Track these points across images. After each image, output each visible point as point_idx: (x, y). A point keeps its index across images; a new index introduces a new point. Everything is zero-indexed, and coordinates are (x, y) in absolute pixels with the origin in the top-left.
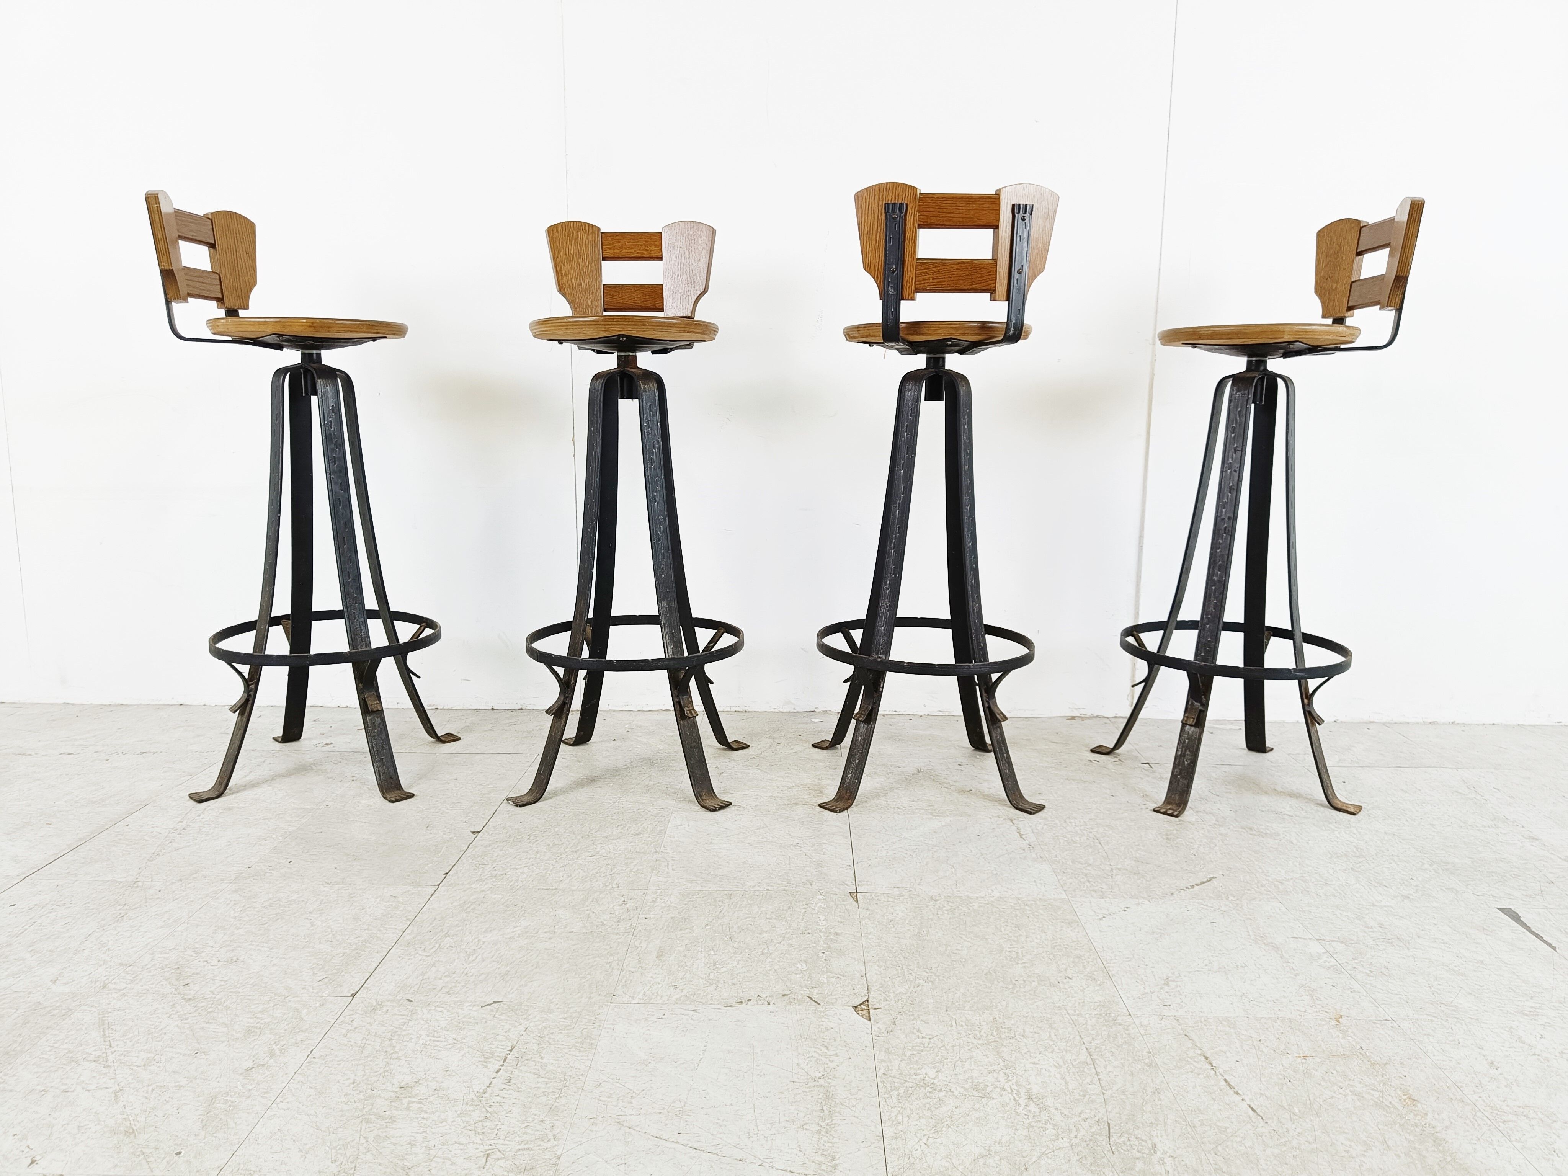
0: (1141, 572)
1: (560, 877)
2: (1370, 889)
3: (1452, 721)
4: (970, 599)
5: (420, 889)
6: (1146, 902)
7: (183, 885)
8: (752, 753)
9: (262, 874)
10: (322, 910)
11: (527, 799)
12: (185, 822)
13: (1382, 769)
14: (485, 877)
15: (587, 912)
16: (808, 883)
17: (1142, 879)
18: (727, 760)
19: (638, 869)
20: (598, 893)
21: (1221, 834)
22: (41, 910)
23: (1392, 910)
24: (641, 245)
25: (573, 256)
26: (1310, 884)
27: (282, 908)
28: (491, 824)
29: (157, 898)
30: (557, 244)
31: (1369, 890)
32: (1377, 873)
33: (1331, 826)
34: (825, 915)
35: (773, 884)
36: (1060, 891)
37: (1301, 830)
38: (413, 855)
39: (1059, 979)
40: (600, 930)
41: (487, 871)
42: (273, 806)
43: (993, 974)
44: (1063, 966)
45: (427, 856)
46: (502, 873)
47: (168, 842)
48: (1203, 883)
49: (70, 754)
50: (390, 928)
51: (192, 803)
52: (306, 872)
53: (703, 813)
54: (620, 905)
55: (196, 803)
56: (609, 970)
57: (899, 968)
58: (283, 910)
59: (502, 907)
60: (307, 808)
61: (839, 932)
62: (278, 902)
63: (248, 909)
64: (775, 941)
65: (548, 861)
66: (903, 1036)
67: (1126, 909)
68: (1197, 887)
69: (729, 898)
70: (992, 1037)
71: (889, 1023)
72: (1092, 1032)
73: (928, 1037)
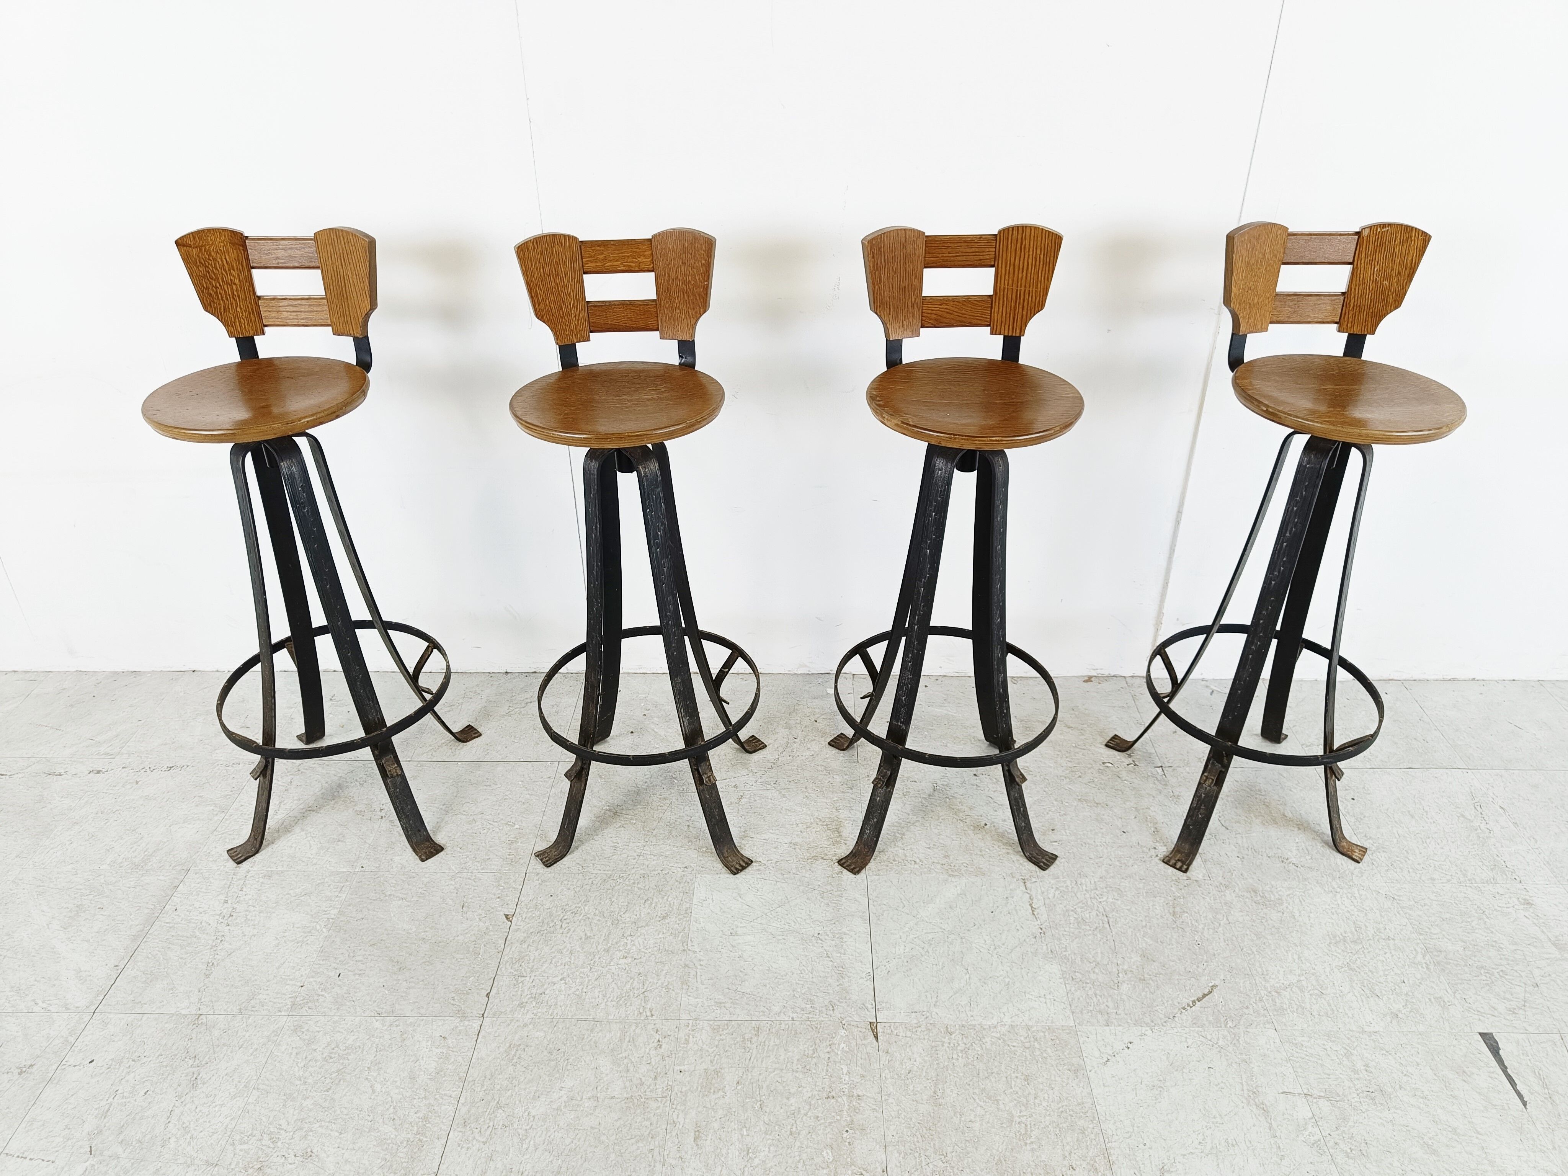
0: (1175, 546)
1: (595, 998)
2: (1363, 1001)
3: (1471, 677)
4: (995, 673)
5: (467, 1023)
6: (1149, 1032)
7: (245, 1020)
8: (769, 757)
9: (316, 997)
10: (379, 1063)
11: (554, 853)
12: (229, 902)
13: (1394, 771)
14: (526, 1000)
15: (626, 1061)
16: (831, 1008)
17: (1146, 989)
18: (745, 772)
19: (669, 982)
20: (633, 1027)
21: (1226, 903)
22: (119, 1069)
23: (1380, 1040)
24: (628, 257)
26: (1306, 994)
27: (341, 1061)
28: (523, 899)
29: (224, 1045)
30: (530, 266)
31: (1361, 1004)
32: (1371, 971)
33: (1334, 883)
34: (847, 1065)
35: (798, 1010)
36: (1069, 1013)
37: (1304, 892)
38: (454, 961)
39: (1064, 1170)
40: (640, 1093)
41: (526, 988)
42: (311, 870)
43: (1004, 1162)
44: (1068, 1148)
45: (468, 962)
46: (541, 991)
47: (219, 941)
48: (1205, 996)
49: (99, 772)
50: (445, 1095)
51: (232, 864)
52: (356, 995)
53: (726, 876)
54: (656, 1048)
55: (236, 865)
56: (652, 1164)
57: (917, 1155)
58: (343, 1063)
59: (545, 1053)
60: (344, 872)
61: (860, 1093)
62: (336, 1049)
63: (310, 1063)
64: (803, 1112)
65: (582, 967)
67: (1129, 1045)
68: (1198, 1003)
69: (757, 1035)
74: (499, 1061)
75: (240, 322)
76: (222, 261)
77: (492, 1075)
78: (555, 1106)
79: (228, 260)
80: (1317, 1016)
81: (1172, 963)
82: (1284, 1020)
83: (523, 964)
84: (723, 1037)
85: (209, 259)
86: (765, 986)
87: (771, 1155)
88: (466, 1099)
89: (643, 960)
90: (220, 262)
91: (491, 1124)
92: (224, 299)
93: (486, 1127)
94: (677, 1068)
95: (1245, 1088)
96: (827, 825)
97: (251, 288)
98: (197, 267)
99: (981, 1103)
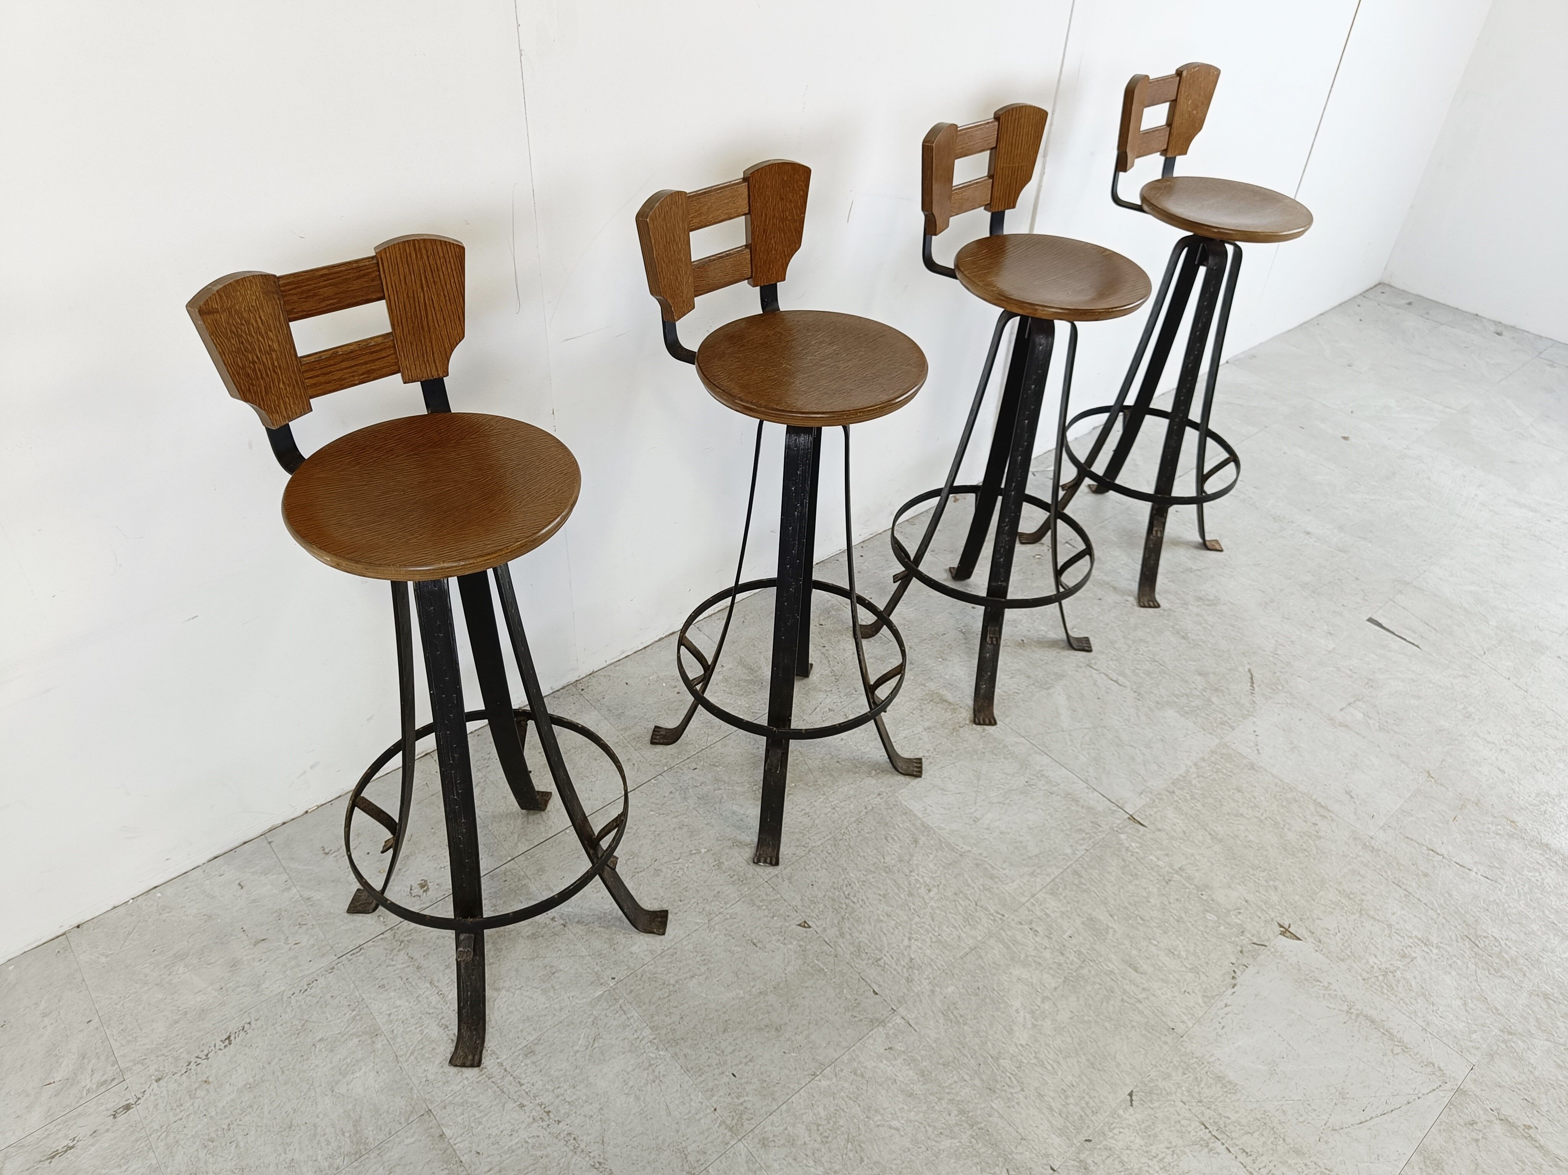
1: (951, 934)
2: (1310, 634)
5: (890, 1025)
6: (1255, 719)
9: (742, 1108)
11: (769, 850)
12: (526, 1103)
14: (907, 974)
15: (1030, 959)
16: (1097, 826)
17: (1225, 694)
19: (982, 885)
20: (1003, 933)
21: (1197, 615)
23: (1340, 652)
24: (729, 203)
26: (1287, 646)
27: (839, 1132)
28: (794, 903)
30: (656, 236)
31: (1312, 636)
32: (1295, 615)
34: (1151, 855)
35: (1082, 842)
36: (1209, 736)
38: (810, 989)
40: (1066, 972)
41: (894, 966)
42: (565, 1016)
44: (1301, 815)
45: (824, 982)
46: (907, 960)
47: (572, 1141)
48: (1252, 678)
49: (127, 1107)
50: (950, 1085)
51: (470, 1073)
52: (772, 1077)
53: (915, 782)
54: (1036, 935)
55: (476, 1070)
56: (1135, 1008)
58: (843, 1133)
59: (973, 998)
60: (602, 995)
61: (1180, 866)
62: (820, 1128)
63: (816, 1155)
64: (1166, 903)
65: (911, 920)
66: (1328, 940)
67: (1256, 733)
68: (1254, 686)
69: (1081, 877)
70: (1356, 907)
71: (1310, 934)
72: (1379, 866)
73: (1337, 931)
74: (951, 1030)
75: (285, 403)
76: (256, 321)
77: (961, 1043)
78: (1030, 1026)
79: (263, 318)
80: (1305, 657)
81: (1217, 670)
82: (1296, 669)
83: (866, 951)
84: (1064, 894)
85: (242, 324)
86: (1042, 841)
87: (1185, 944)
88: (968, 1074)
89: (943, 882)
90: (254, 323)
91: (1009, 1075)
92: (264, 376)
93: (1008, 1079)
94: (1065, 936)
95: (1325, 719)
96: (932, 701)
97: (292, 352)
98: (229, 340)
99: (1237, 822)
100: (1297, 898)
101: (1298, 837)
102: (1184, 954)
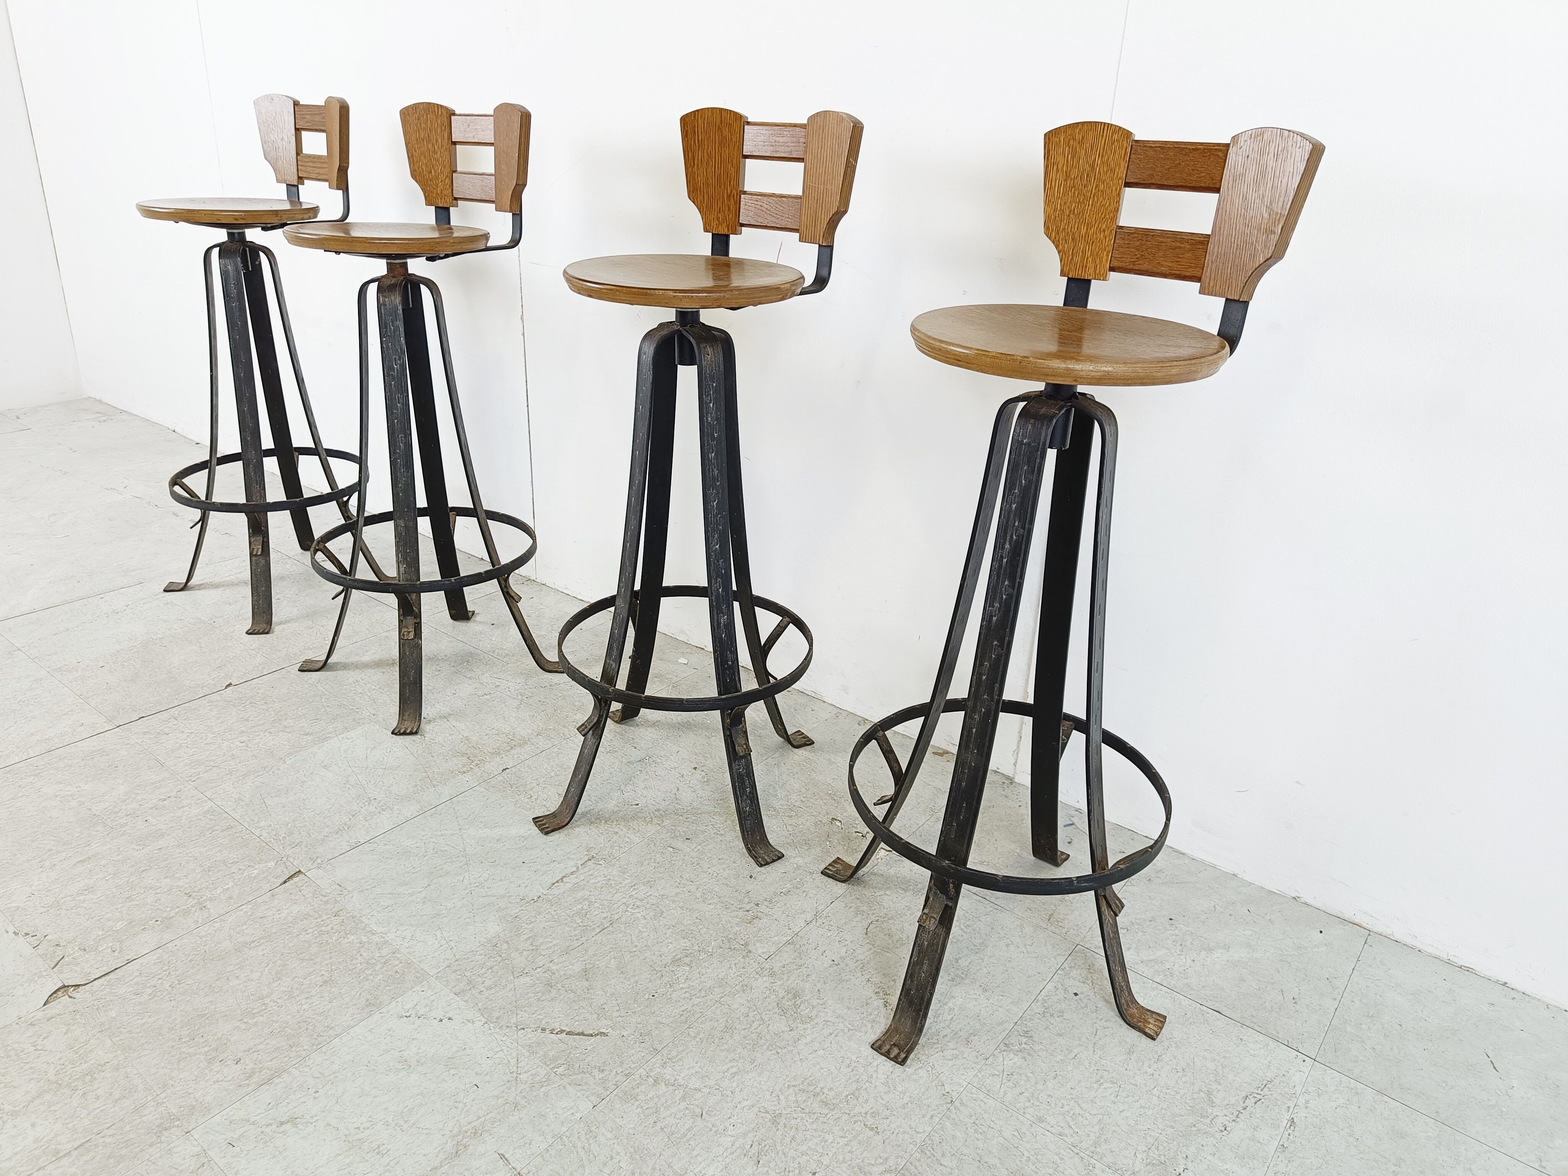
1: (186, 753)
5: (105, 725)
6: (480, 1023)
7: (28, 663)
9: (74, 671)
10: (35, 718)
12: (129, 606)
14: (153, 732)
15: (133, 795)
17: (539, 995)
19: (238, 770)
20: (173, 781)
21: (745, 986)
25: (423, 140)
27: (23, 706)
28: (255, 681)
30: (410, 129)
34: (235, 884)
35: (274, 833)
36: (445, 964)
37: (849, 1030)
38: (162, 691)
39: (230, 1058)
40: (105, 817)
41: (165, 726)
42: (190, 611)
43: (204, 1019)
44: (261, 1047)
45: (166, 696)
46: (169, 732)
47: (90, 622)
48: (583, 1034)
52: (91, 680)
53: (389, 734)
54: (160, 800)
55: (163, 591)
57: (166, 968)
58: (22, 708)
59: (108, 764)
60: (202, 620)
61: (208, 907)
62: (34, 699)
64: (158, 891)
66: (28, 1034)
67: (445, 1020)
68: (564, 1035)
69: (223, 831)
70: (66, 1079)
71: (49, 1016)
72: (128, 1127)
73: (39, 1047)
74: (81, 753)
77: (65, 757)
78: (59, 793)
79: (282, 120)
80: (658, 1128)
81: (600, 992)
82: (618, 1106)
83: (188, 713)
84: (204, 820)
85: (271, 118)
86: (284, 808)
87: (94, 901)
88: (32, 762)
91: (17, 782)
92: (277, 151)
93: (12, 782)
94: (148, 818)
95: (476, 1124)
96: (513, 740)
98: (264, 123)
99: (266, 971)
100: (113, 1014)
101: (219, 1035)
102: (82, 898)
